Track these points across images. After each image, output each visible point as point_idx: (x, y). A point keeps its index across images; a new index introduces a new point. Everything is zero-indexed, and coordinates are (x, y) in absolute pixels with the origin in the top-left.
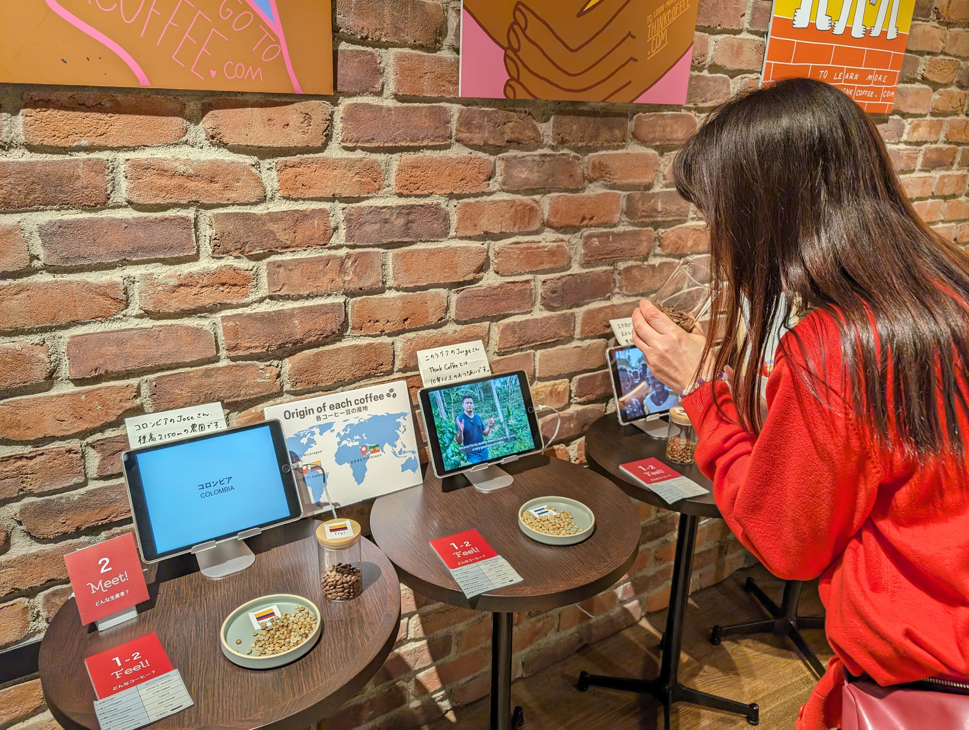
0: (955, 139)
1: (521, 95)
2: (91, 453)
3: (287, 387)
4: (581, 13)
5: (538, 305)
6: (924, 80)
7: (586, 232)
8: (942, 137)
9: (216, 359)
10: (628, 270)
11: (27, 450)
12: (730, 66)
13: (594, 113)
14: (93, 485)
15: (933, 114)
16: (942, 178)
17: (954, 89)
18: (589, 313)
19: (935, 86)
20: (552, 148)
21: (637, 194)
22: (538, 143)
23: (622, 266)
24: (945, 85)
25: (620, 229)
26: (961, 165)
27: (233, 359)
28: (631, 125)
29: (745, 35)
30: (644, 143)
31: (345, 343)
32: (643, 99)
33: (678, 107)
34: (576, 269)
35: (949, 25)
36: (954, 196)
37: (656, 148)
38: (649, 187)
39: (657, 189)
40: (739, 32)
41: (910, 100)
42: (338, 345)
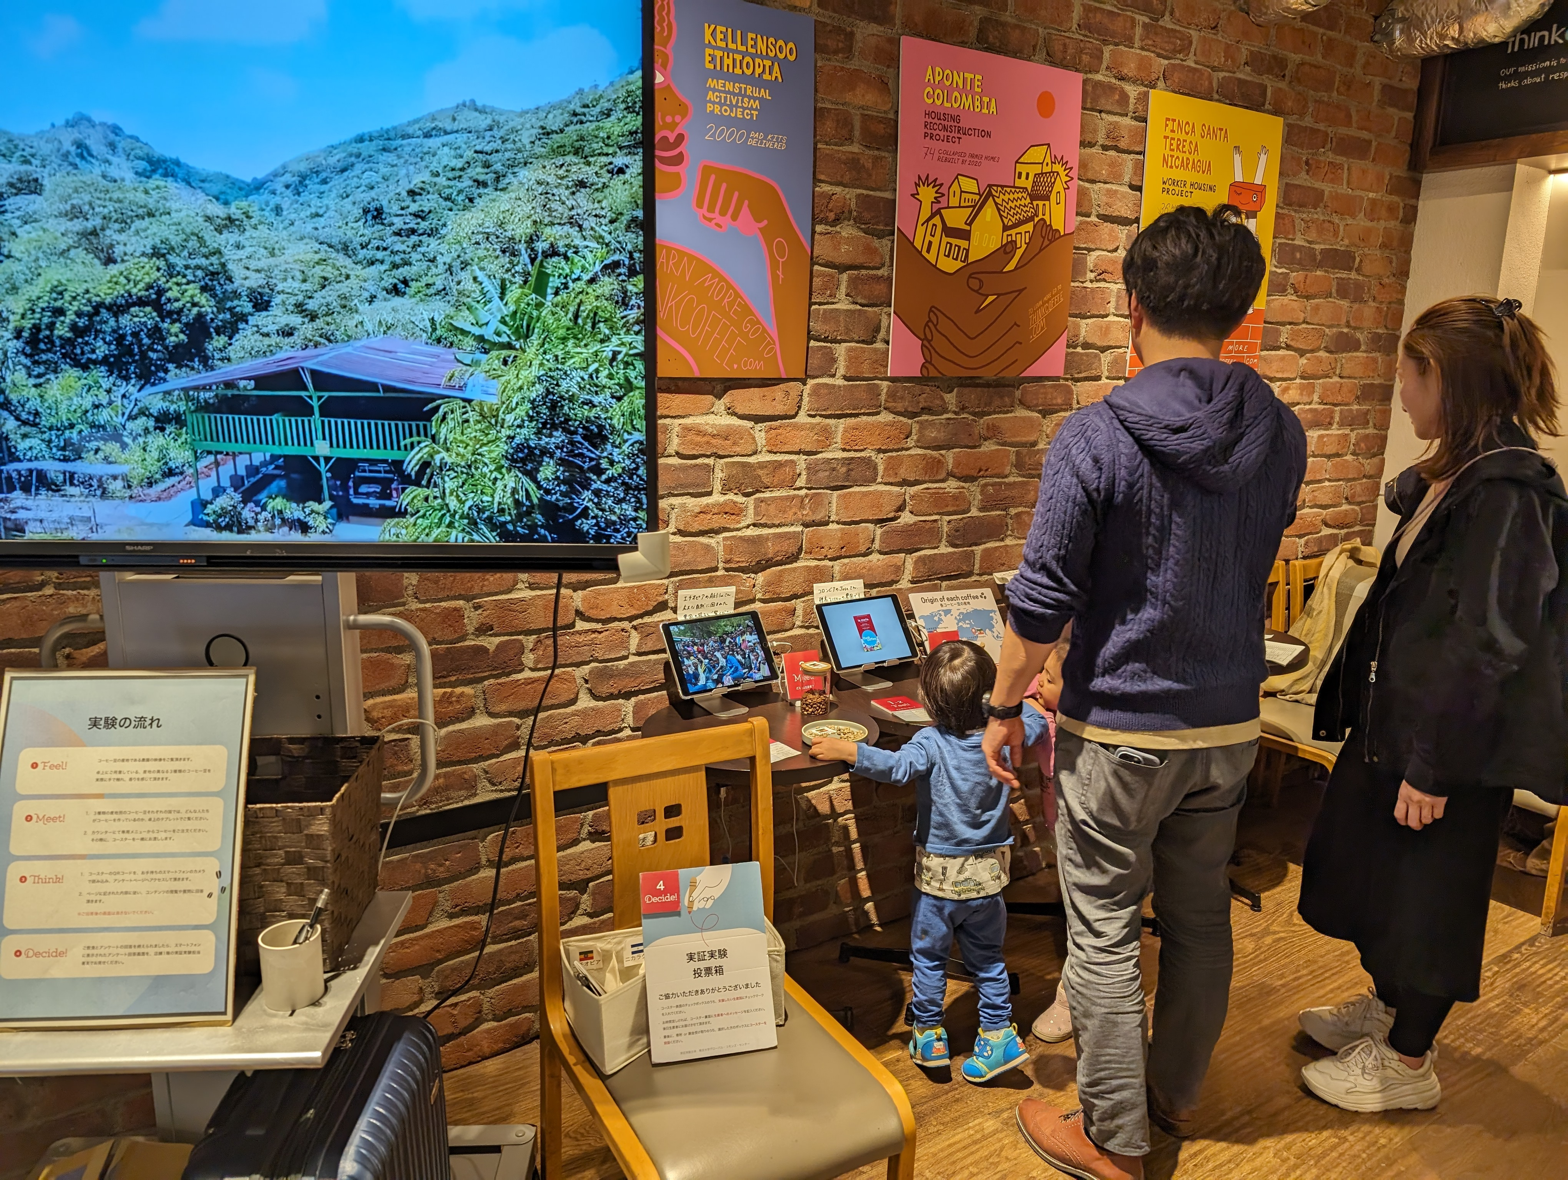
0: (1330, 400)
1: (933, 373)
2: (634, 633)
3: (759, 596)
4: (978, 311)
5: (944, 542)
6: (1288, 347)
7: (983, 481)
8: (1316, 398)
9: (716, 569)
10: (1018, 515)
11: (599, 626)
12: (1099, 344)
13: (988, 385)
14: (632, 659)
15: (1302, 378)
16: (1321, 437)
17: (1322, 354)
18: (985, 551)
19: (1302, 353)
20: (955, 413)
21: (1024, 450)
22: (945, 411)
23: (1013, 511)
24: (1312, 351)
25: (1011, 479)
26: (1341, 425)
27: (727, 570)
28: (1018, 393)
29: (1111, 318)
30: (1028, 408)
31: (800, 564)
32: (1029, 373)
33: (1057, 378)
34: (974, 512)
35: (1308, 298)
36: (1338, 455)
37: (1039, 412)
38: (1034, 444)
39: (1041, 446)
40: (1107, 316)
41: (1275, 366)
42: (795, 565)
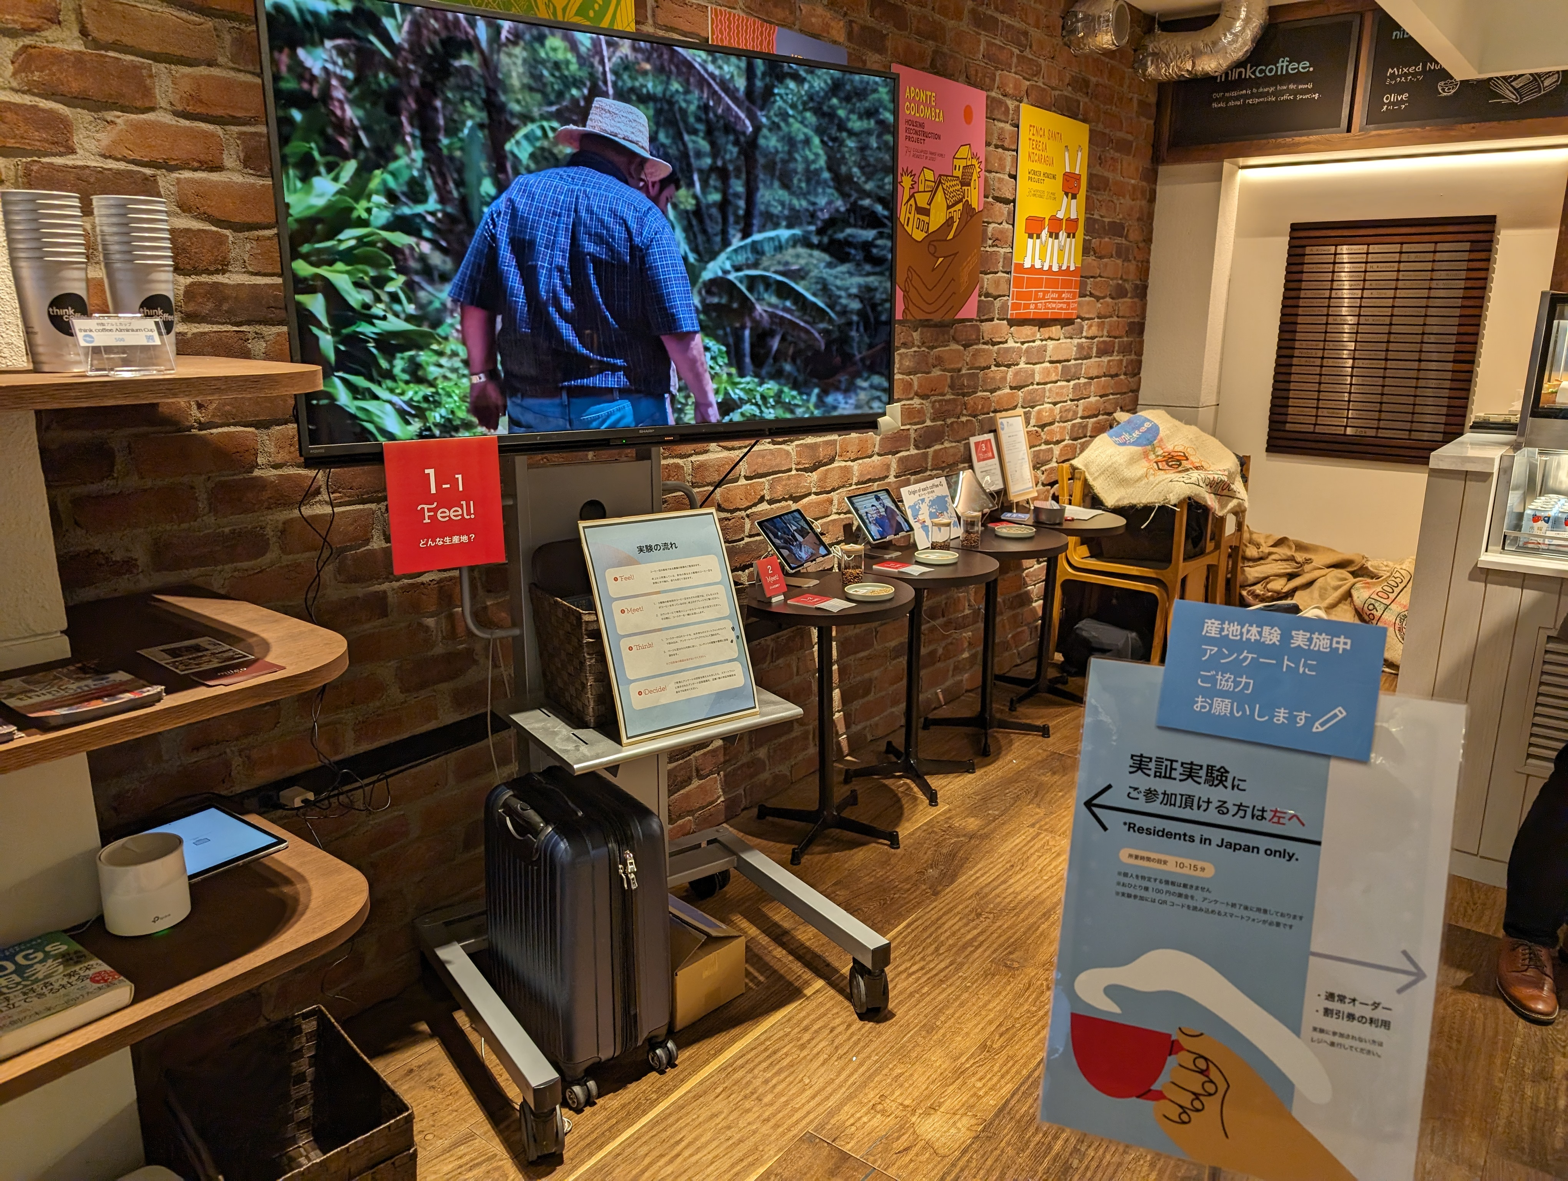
0: (1113, 334)
1: (909, 317)
4: (933, 270)
5: (912, 447)
6: (1091, 295)
7: (933, 398)
8: (1105, 333)
10: (952, 423)
12: (996, 293)
13: (936, 326)
15: (1099, 318)
16: (1109, 361)
17: (1108, 300)
18: (935, 451)
19: (1098, 299)
20: (919, 347)
21: (955, 374)
22: (913, 346)
23: (949, 421)
24: (1103, 298)
25: (948, 397)
26: (1119, 352)
28: (952, 332)
29: (1000, 274)
30: (957, 342)
31: (836, 464)
32: (959, 316)
33: (971, 320)
34: (928, 423)
35: (1101, 258)
36: (1117, 375)
37: (963, 345)
38: (960, 370)
39: (964, 372)
40: (996, 273)
41: (1085, 308)
42: (833, 466)
